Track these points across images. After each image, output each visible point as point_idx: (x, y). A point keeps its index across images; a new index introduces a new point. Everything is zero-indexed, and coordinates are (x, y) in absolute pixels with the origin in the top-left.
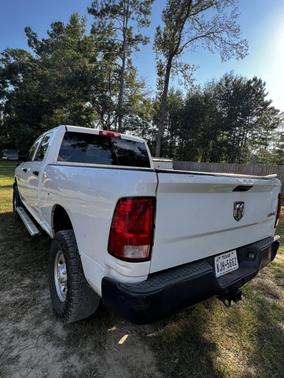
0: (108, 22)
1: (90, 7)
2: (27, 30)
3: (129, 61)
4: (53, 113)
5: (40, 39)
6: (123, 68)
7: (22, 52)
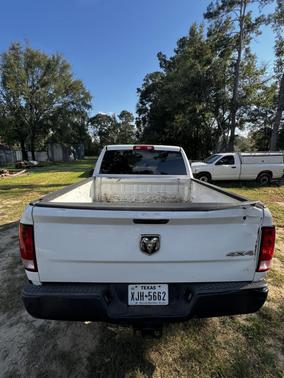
0: (224, 18)
1: (206, 12)
2: (159, 55)
3: (247, 51)
4: (174, 119)
5: (168, 59)
6: (238, 60)
7: (157, 73)
